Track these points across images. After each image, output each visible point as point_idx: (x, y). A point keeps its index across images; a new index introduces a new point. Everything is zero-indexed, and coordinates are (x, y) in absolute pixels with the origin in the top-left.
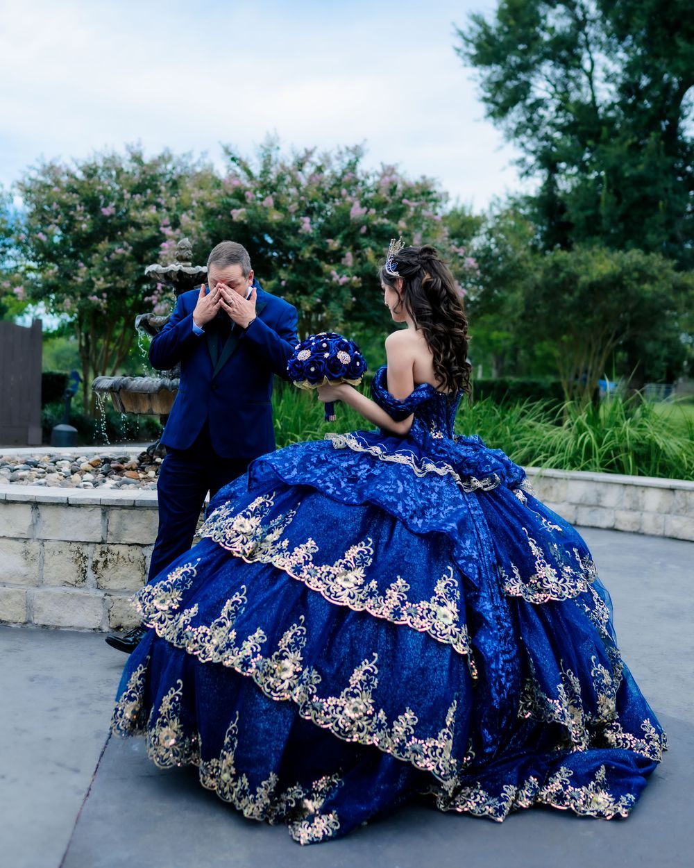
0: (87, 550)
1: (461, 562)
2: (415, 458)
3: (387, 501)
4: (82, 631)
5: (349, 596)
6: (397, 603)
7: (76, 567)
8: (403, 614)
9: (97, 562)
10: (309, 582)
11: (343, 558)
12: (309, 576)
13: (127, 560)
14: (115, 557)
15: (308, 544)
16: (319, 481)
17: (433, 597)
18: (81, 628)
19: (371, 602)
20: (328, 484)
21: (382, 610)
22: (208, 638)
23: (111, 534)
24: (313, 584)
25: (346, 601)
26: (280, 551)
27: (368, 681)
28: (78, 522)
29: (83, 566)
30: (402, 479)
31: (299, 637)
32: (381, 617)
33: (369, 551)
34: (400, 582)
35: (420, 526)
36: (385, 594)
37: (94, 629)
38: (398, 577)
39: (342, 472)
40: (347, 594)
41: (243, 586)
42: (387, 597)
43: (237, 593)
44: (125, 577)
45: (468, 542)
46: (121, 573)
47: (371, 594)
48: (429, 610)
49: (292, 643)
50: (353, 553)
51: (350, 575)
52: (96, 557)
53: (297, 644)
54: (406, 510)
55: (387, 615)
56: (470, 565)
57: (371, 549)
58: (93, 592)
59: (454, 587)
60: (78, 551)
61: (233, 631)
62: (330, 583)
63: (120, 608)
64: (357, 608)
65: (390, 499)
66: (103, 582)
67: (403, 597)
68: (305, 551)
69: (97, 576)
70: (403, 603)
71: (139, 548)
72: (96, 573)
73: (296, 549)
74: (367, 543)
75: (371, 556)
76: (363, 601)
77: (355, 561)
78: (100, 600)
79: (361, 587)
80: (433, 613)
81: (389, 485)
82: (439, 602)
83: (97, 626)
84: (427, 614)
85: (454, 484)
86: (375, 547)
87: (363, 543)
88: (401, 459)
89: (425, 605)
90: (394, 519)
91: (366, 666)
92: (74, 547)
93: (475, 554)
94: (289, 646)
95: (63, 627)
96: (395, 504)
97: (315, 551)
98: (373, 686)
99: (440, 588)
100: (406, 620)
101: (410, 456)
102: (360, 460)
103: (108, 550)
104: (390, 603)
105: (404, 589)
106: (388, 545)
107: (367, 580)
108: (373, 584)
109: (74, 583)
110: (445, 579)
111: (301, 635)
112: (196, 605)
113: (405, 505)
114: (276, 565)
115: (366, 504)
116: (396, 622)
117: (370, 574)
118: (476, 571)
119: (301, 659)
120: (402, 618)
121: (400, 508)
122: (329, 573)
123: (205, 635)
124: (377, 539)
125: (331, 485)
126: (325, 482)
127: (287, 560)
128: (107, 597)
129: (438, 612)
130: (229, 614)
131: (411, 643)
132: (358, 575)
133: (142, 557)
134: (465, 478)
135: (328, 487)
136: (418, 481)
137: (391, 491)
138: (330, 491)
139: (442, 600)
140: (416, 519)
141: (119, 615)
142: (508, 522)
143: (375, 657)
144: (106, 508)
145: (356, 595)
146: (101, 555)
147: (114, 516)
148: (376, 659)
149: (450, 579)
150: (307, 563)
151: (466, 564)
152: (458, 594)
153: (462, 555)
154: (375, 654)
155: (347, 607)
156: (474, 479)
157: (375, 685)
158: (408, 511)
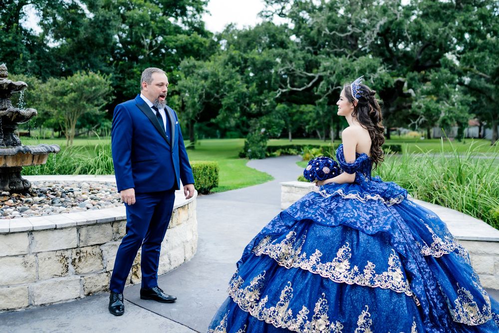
0: (67, 254)
1: (395, 245)
2: (359, 194)
3: (351, 222)
4: (69, 301)
5: (344, 276)
6: (371, 276)
7: (61, 265)
8: (375, 282)
9: (75, 259)
10: (321, 273)
11: (336, 257)
12: (321, 270)
13: (92, 254)
14: (85, 254)
15: (316, 253)
16: (313, 216)
17: (389, 268)
18: (67, 300)
19: (357, 278)
20: (318, 217)
21: (364, 280)
22: (276, 313)
23: (82, 242)
24: (324, 274)
25: (344, 280)
26: (303, 259)
27: (367, 322)
28: (61, 238)
29: (66, 263)
30: (355, 208)
31: (324, 305)
32: (364, 285)
33: (348, 250)
34: (370, 264)
35: (371, 230)
36: (363, 273)
37: (76, 298)
38: (368, 261)
39: (323, 208)
41: (289, 282)
42: (365, 274)
43: (286, 286)
44: (92, 264)
45: (397, 234)
46: (90, 262)
47: (356, 274)
48: (388, 276)
49: (321, 309)
50: (340, 252)
51: (342, 265)
52: (74, 256)
53: (324, 309)
54: (362, 224)
55: (367, 283)
56: (400, 246)
57: (349, 248)
58: (73, 277)
59: (397, 260)
60: (62, 255)
61: (290, 309)
62: (333, 271)
63: (90, 282)
64: (350, 282)
65: (353, 220)
66: (79, 270)
67: (373, 272)
68: (315, 257)
69: (75, 268)
70: (374, 275)
71: (98, 246)
72: (74, 266)
73: (311, 257)
74: (346, 245)
75: (350, 252)
76: (353, 279)
77: (343, 257)
78: (78, 281)
79: (349, 270)
80: (391, 277)
81: (350, 212)
82: (392, 270)
83: (78, 296)
84: (388, 279)
85: (382, 204)
86: (352, 247)
87: (344, 246)
88: (352, 196)
89: (385, 274)
90: (357, 231)
91: (364, 313)
92: (58, 253)
93: (401, 240)
94: (320, 311)
95: (55, 302)
96: (355, 223)
97: (321, 255)
98: (370, 324)
99: (391, 262)
100: (377, 284)
101: (356, 193)
102: (331, 200)
103: (80, 251)
104: (367, 277)
105: (372, 268)
106: (358, 244)
107: (352, 266)
108: (356, 268)
109: (61, 275)
111: (325, 304)
112: (267, 296)
113: (361, 222)
114: (302, 268)
115: (340, 225)
116: (372, 287)
117: (353, 262)
118: (404, 249)
119: (328, 317)
120: (375, 284)
121: (359, 224)
122: (331, 266)
123: (274, 311)
124: (352, 242)
125: (319, 217)
126: (316, 216)
127: (307, 264)
128: (82, 278)
129: (393, 276)
130: (285, 299)
131: (383, 296)
132: (346, 263)
133: (100, 251)
134: (387, 199)
135: (318, 218)
136: (364, 205)
137: (351, 216)
138: (319, 220)
139: (394, 268)
140: (368, 227)
141: (90, 286)
142: (413, 218)
143: (367, 308)
144: (79, 227)
145: (348, 275)
146: (77, 254)
147: (83, 231)
148: (368, 308)
149: (394, 256)
150: (318, 263)
151: (398, 246)
152: (400, 263)
153: (395, 241)
154: (366, 306)
155: (344, 283)
156: (392, 199)
157: (371, 323)
158: (363, 224)
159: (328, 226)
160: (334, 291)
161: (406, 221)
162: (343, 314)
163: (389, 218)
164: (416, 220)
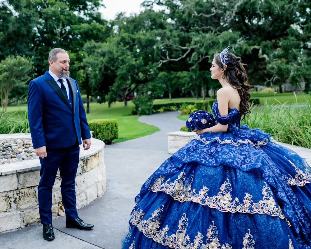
0: (10, 194)
1: (266, 179)
2: (233, 139)
3: (229, 162)
4: (12, 231)
5: (228, 207)
6: (250, 205)
7: (6, 203)
8: (254, 209)
9: (16, 198)
10: (209, 205)
11: (220, 191)
12: (209, 202)
13: (28, 194)
14: (23, 194)
15: (204, 189)
16: (198, 159)
17: (263, 197)
18: (11, 230)
19: (238, 208)
20: (202, 159)
21: (245, 208)
22: (177, 239)
23: (21, 185)
24: (212, 206)
25: (228, 210)
26: (193, 194)
27: (251, 242)
28: (5, 183)
29: (10, 201)
30: (231, 151)
31: (214, 231)
32: (245, 212)
33: (229, 185)
34: (248, 195)
35: (246, 168)
36: (243, 203)
37: (18, 228)
38: (246, 193)
39: (205, 153)
40: (227, 206)
41: (184, 213)
42: (244, 203)
43: (183, 217)
44: (28, 202)
45: (266, 169)
46: (27, 200)
47: (237, 204)
48: (264, 204)
49: (213, 234)
50: (223, 187)
51: (225, 197)
52: (15, 196)
53: (215, 234)
54: (238, 164)
55: (247, 211)
56: (270, 179)
57: (230, 184)
58: (15, 212)
59: (269, 190)
60: (6, 196)
61: (188, 235)
62: (218, 203)
63: (28, 216)
64: (233, 211)
65: (230, 160)
66: (19, 207)
67: (251, 201)
68: (203, 192)
69: (16, 205)
70: (252, 204)
71: (33, 188)
72: (16, 203)
73: (200, 192)
74: (227, 181)
75: (231, 187)
76: (235, 208)
77: (225, 191)
78: (19, 215)
79: (232, 201)
80: (266, 205)
81: (227, 154)
82: (266, 198)
83: (19, 227)
84: (264, 206)
85: (252, 146)
86: (231, 182)
87: (225, 182)
88: (227, 141)
89: (261, 202)
90: (235, 169)
91: (248, 236)
92: (4, 194)
93: (271, 174)
94: (212, 236)
95: (2, 232)
96: (233, 162)
97: (208, 191)
98: (253, 243)
99: (264, 193)
100: (256, 211)
101: (231, 139)
102: (211, 146)
103: (20, 192)
104: (246, 206)
105: (250, 198)
106: (236, 180)
107: (233, 198)
108: (237, 199)
109: (6, 210)
110: (264, 188)
111: (215, 230)
112: (167, 225)
113: (237, 162)
114: (194, 201)
115: (220, 165)
116: (252, 213)
117: (234, 195)
118: (273, 181)
119: (219, 240)
120: (254, 211)
121: (235, 164)
122: (217, 199)
123: (175, 238)
124: (231, 178)
125: (203, 160)
126: (200, 159)
127: (197, 198)
128: (22, 213)
129: (268, 204)
130: (182, 227)
132: (228, 196)
133: (35, 192)
134: (255, 142)
135: (202, 161)
136: (237, 148)
137: (229, 157)
138: (203, 162)
139: (267, 197)
140: (243, 165)
141: (28, 219)
142: (278, 156)
143: (249, 231)
144: (18, 174)
145: (231, 205)
146: (17, 195)
147: (22, 177)
148: (250, 231)
149: (267, 187)
150: (206, 197)
151: (269, 179)
152: (272, 193)
153: (266, 175)
154: (248, 229)
155: (229, 212)
156: (259, 142)
157: (254, 243)
158: (239, 163)
159: (210, 167)
160: (221, 218)
161: (273, 159)
162: (230, 237)
163: (259, 157)
164: (280, 157)
